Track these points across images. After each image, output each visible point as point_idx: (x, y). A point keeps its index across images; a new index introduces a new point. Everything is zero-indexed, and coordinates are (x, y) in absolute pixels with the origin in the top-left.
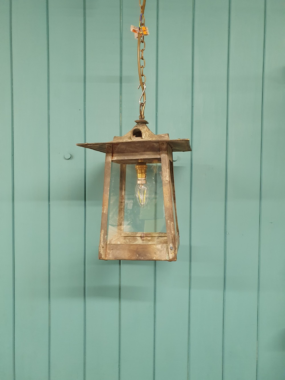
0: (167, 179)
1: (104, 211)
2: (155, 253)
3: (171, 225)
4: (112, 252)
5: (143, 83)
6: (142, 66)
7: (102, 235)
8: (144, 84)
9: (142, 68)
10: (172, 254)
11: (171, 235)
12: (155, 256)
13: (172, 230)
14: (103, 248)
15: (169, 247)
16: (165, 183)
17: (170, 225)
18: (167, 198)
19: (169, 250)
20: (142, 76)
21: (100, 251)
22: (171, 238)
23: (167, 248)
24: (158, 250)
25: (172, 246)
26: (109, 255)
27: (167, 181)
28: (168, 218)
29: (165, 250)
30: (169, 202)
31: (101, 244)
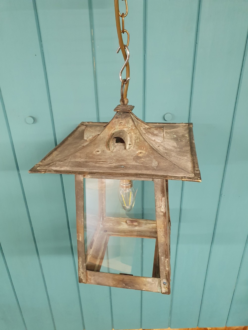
0: (162, 211)
1: (79, 238)
2: (145, 285)
3: (166, 261)
4: (94, 278)
5: (125, 46)
6: (123, 14)
7: (80, 262)
8: (126, 48)
9: (121, 17)
10: (165, 288)
11: (165, 271)
12: (145, 287)
13: (166, 266)
14: (83, 273)
15: (162, 282)
16: (160, 215)
17: (164, 261)
18: (162, 232)
19: (162, 284)
20: (123, 33)
21: (80, 276)
22: (165, 275)
23: (160, 283)
24: (149, 283)
25: (165, 281)
26: (90, 280)
27: (162, 212)
28: (162, 254)
29: (157, 284)
30: (164, 237)
31: (80, 270)
